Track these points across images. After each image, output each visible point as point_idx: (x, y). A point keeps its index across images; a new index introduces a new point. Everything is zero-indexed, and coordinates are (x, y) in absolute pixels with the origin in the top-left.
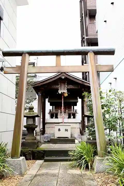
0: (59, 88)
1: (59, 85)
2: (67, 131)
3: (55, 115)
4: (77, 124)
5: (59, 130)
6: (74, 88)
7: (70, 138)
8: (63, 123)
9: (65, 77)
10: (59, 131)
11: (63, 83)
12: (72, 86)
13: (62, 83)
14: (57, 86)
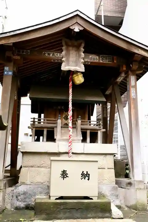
0: (63, 59)
1: (64, 53)
2: (87, 178)
3: (45, 133)
4: (108, 156)
5: (64, 174)
6: (101, 61)
7: (95, 200)
8: (71, 154)
9: (82, 29)
10: (64, 178)
11: (73, 46)
12: (98, 57)
13: (71, 48)
14: (57, 55)
